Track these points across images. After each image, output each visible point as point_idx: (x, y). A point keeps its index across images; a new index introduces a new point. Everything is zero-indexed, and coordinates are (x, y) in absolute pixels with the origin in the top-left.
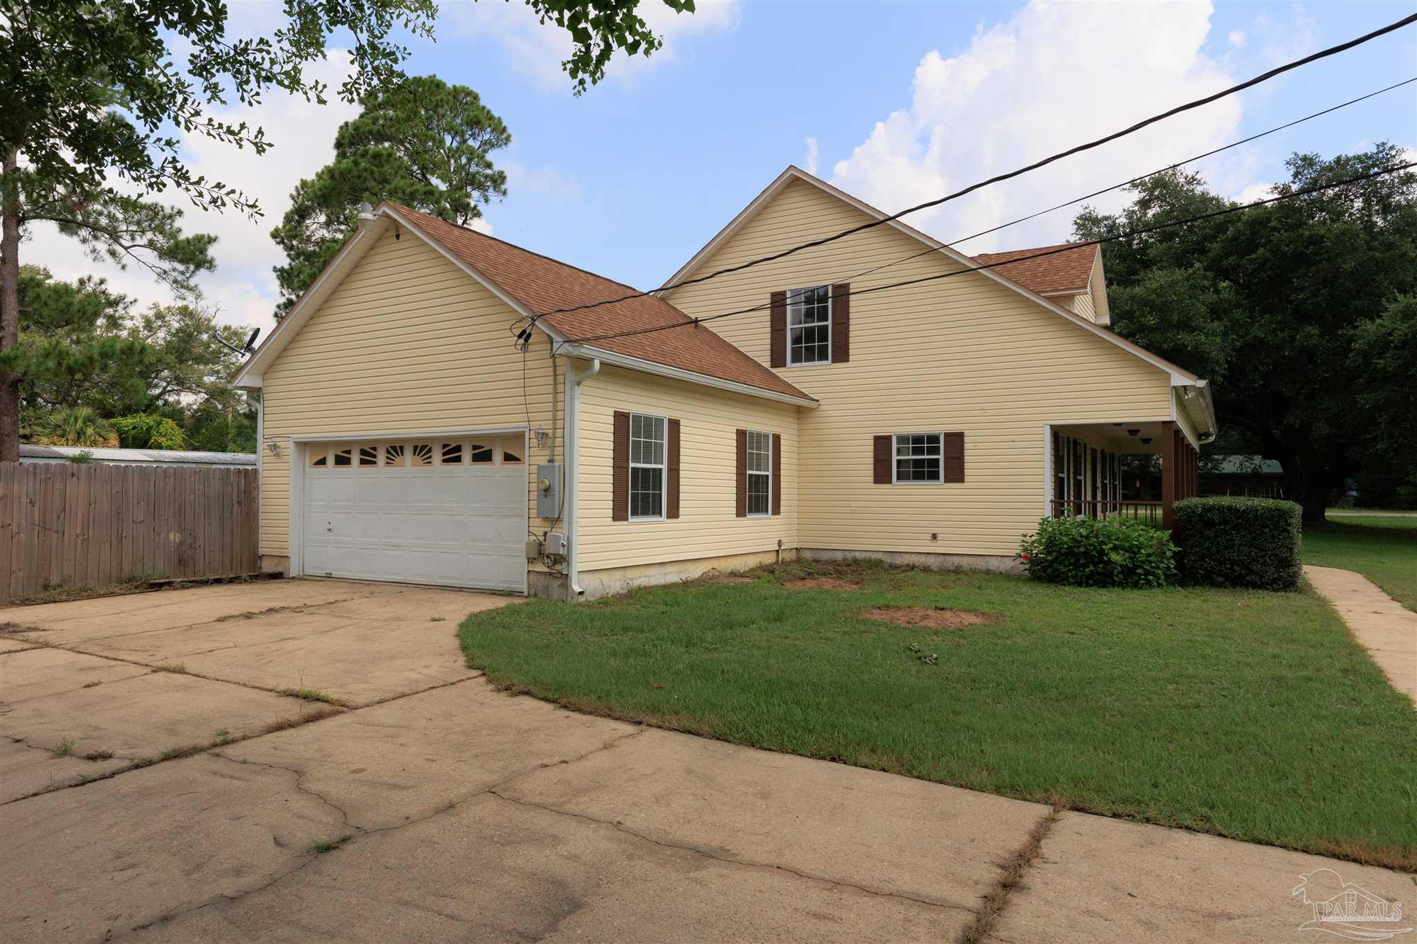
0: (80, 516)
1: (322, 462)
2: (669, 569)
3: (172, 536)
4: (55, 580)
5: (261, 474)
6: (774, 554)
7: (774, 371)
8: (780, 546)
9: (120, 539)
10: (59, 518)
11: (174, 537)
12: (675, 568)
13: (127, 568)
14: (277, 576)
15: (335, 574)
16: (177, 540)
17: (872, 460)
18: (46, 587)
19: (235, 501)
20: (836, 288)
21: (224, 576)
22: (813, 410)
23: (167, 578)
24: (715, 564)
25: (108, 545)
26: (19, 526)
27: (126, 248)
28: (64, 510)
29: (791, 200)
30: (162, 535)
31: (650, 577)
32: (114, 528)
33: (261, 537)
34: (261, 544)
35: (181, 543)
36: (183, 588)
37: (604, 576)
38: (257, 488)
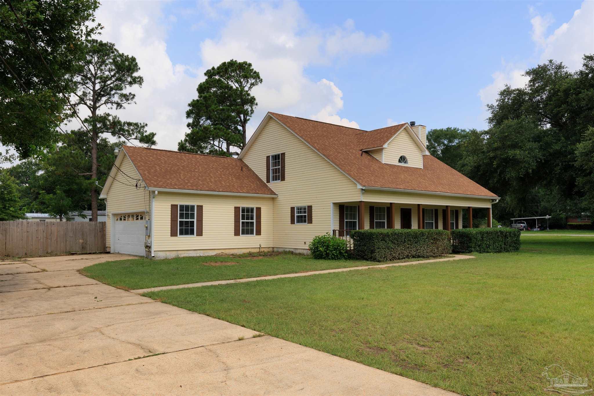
0: (55, 234)
1: (117, 220)
2: (199, 252)
3: (80, 241)
4: (49, 251)
5: (107, 223)
6: (259, 249)
7: (267, 184)
8: (260, 246)
9: (66, 242)
10: (50, 235)
11: (81, 241)
12: (202, 252)
13: (68, 249)
14: (109, 253)
15: (120, 252)
16: (82, 242)
17: (290, 216)
18: (47, 253)
19: (99, 231)
20: (282, 154)
21: (92, 252)
22: (276, 198)
23: (75, 252)
24: (223, 251)
25: (63, 243)
26: (41, 237)
27: (128, 140)
28: (51, 233)
29: (271, 123)
30: (78, 240)
31: (189, 254)
32: (65, 239)
33: (107, 241)
34: (107, 244)
35: (83, 243)
36: (79, 255)
37: (167, 253)
38: (105, 227)
